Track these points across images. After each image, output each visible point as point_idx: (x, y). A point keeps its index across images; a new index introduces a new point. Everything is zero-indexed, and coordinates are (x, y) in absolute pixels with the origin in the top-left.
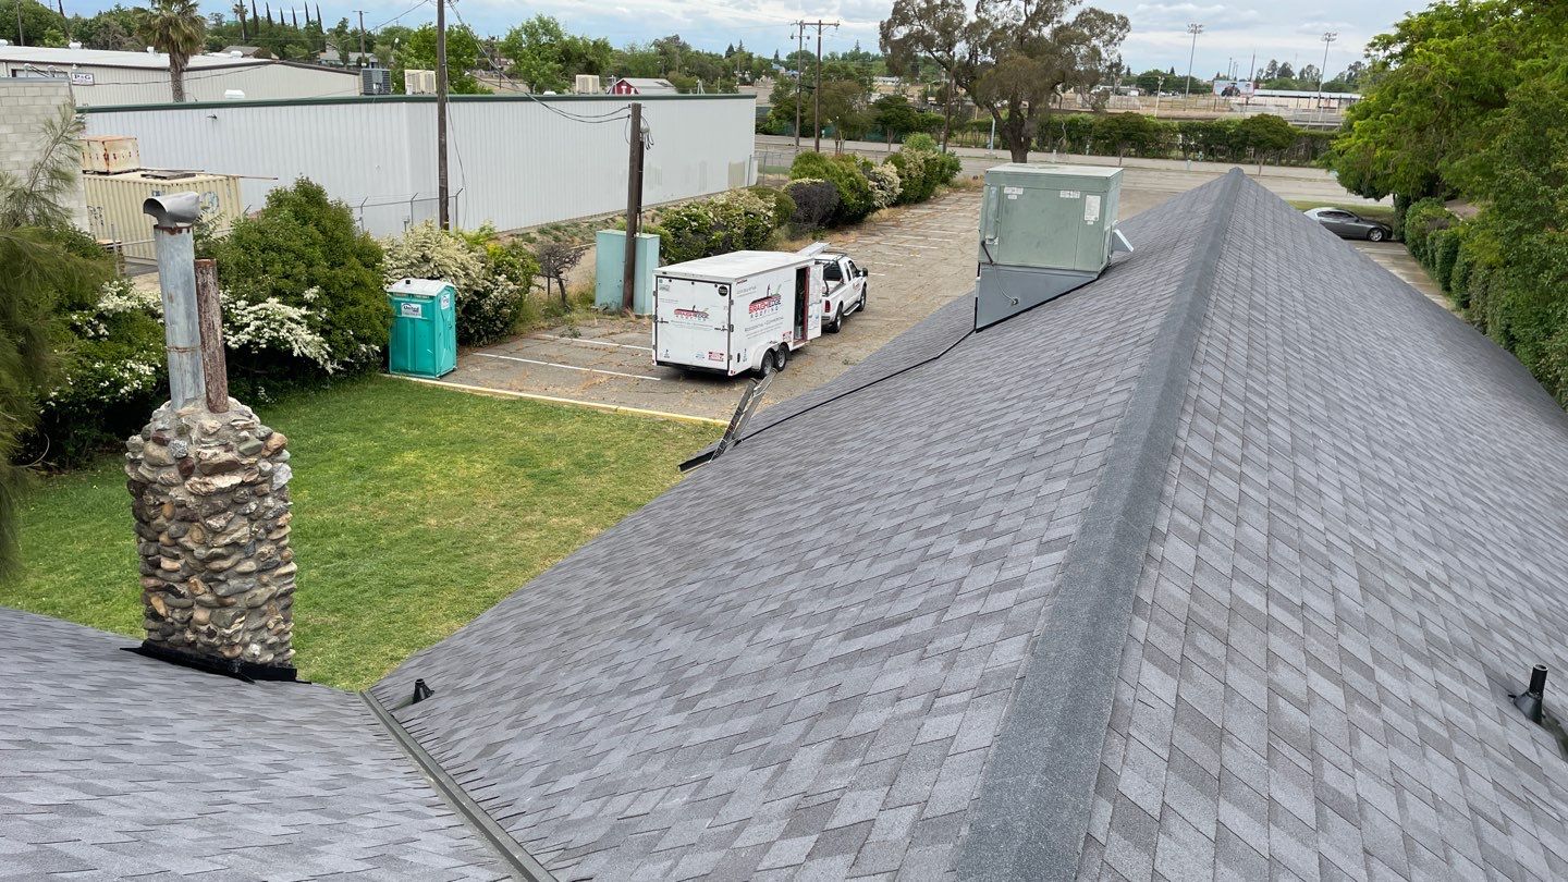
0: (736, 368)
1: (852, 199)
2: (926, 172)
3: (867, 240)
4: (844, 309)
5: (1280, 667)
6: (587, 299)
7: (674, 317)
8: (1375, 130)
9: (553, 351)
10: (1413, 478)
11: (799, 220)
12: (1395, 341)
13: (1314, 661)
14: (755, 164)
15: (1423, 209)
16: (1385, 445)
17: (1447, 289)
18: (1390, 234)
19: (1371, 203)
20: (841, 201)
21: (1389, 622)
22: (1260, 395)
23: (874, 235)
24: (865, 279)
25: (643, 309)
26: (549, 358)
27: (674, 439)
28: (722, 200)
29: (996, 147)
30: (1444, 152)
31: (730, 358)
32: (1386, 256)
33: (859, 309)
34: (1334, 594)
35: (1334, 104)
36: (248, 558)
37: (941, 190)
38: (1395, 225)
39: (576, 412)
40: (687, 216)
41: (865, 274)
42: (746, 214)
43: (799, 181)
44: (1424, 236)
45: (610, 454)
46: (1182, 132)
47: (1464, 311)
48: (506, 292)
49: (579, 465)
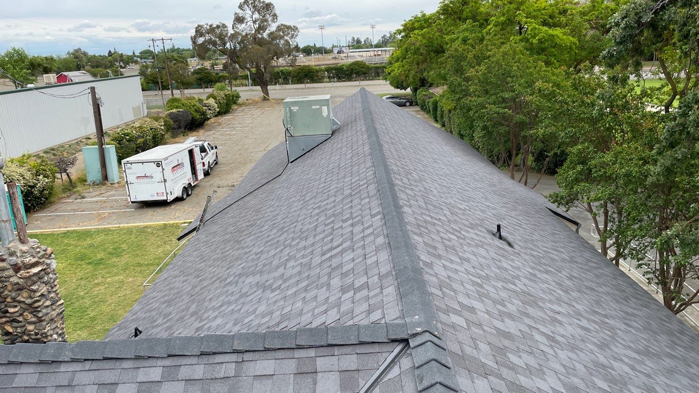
0: (171, 198)
1: (197, 116)
2: (227, 100)
3: (209, 133)
4: (210, 164)
5: (440, 233)
6: (83, 181)
7: (136, 180)
8: (403, 66)
9: (74, 207)
10: (452, 184)
11: (175, 129)
12: (431, 142)
13: (447, 231)
14: (145, 106)
15: (421, 93)
16: (441, 175)
17: (436, 121)
18: (412, 102)
19: (403, 91)
20: (193, 118)
21: (460, 220)
22: (406, 166)
23: (211, 130)
24: (216, 150)
25: (113, 180)
26: (75, 210)
27: (152, 233)
28: (137, 124)
29: (252, 85)
30: (425, 69)
31: (167, 194)
32: (413, 111)
33: (216, 164)
34: (445, 215)
35: (380, 53)
36: (47, 300)
37: (234, 107)
38: (413, 99)
39: (99, 232)
40: (123, 134)
41: (216, 148)
42: (151, 129)
43: (171, 111)
44: (425, 102)
45: (124, 246)
46: (327, 71)
47: (444, 128)
48: (45, 183)
49: (110, 253)
